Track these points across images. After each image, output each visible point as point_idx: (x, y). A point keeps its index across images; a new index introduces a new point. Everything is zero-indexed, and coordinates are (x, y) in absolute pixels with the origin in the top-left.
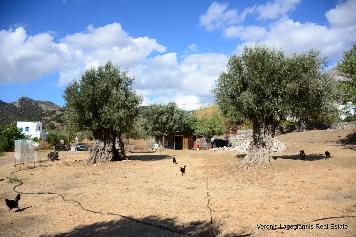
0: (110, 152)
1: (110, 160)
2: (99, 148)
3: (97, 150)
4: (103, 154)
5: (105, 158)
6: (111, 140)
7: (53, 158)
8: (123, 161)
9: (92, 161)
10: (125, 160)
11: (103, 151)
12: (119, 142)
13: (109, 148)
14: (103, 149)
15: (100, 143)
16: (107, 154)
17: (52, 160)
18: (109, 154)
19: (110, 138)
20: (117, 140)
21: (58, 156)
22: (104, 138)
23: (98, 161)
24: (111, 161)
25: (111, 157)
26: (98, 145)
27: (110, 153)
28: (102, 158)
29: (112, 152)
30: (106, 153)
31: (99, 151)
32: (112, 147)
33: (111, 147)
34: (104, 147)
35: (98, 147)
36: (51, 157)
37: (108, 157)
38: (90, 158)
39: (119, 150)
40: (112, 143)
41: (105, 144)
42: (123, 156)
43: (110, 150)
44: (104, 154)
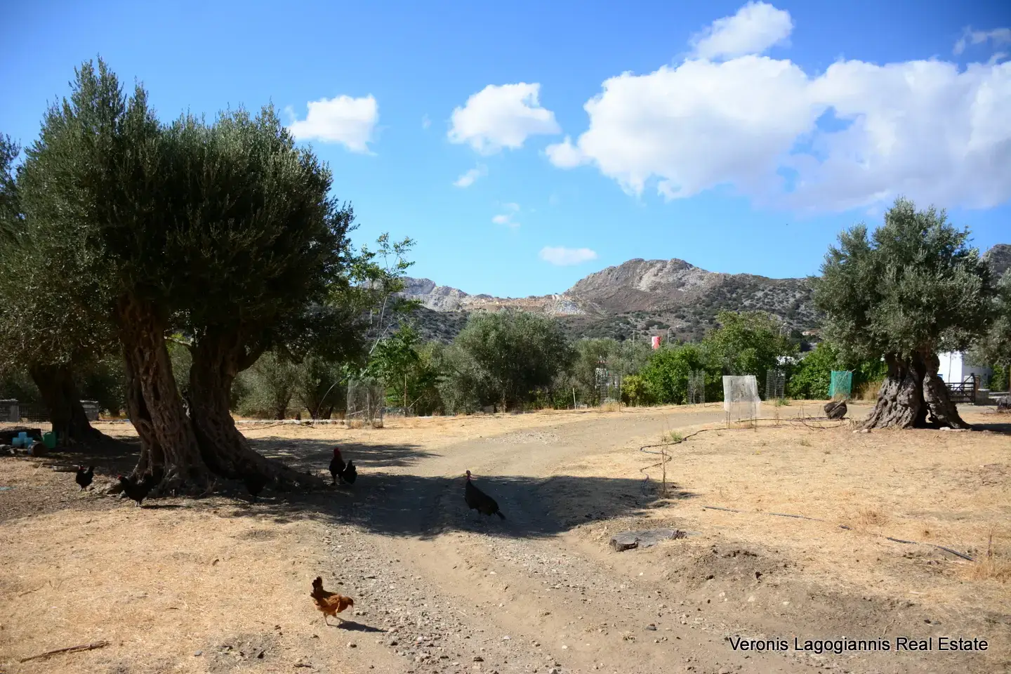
0: (906, 406)
1: (904, 423)
2: (887, 397)
3: (883, 401)
4: (893, 410)
5: (895, 420)
6: (914, 379)
7: (832, 413)
8: (942, 429)
9: (868, 424)
10: (947, 429)
11: (894, 403)
12: (928, 384)
13: (903, 398)
14: (894, 399)
15: (890, 385)
16: (901, 412)
17: (830, 418)
18: (904, 412)
19: (911, 375)
20: (927, 379)
21: (845, 411)
22: (899, 376)
23: (880, 423)
24: (906, 426)
25: (909, 419)
26: (886, 390)
27: (906, 409)
28: (888, 419)
29: (912, 407)
30: (899, 407)
31: (886, 403)
32: (911, 396)
33: (908, 395)
34: (895, 394)
35: (885, 393)
36: (828, 412)
37: (900, 418)
38: (868, 418)
39: (931, 402)
40: (913, 387)
41: (899, 388)
42: (943, 419)
43: (906, 403)
44: (895, 410)
